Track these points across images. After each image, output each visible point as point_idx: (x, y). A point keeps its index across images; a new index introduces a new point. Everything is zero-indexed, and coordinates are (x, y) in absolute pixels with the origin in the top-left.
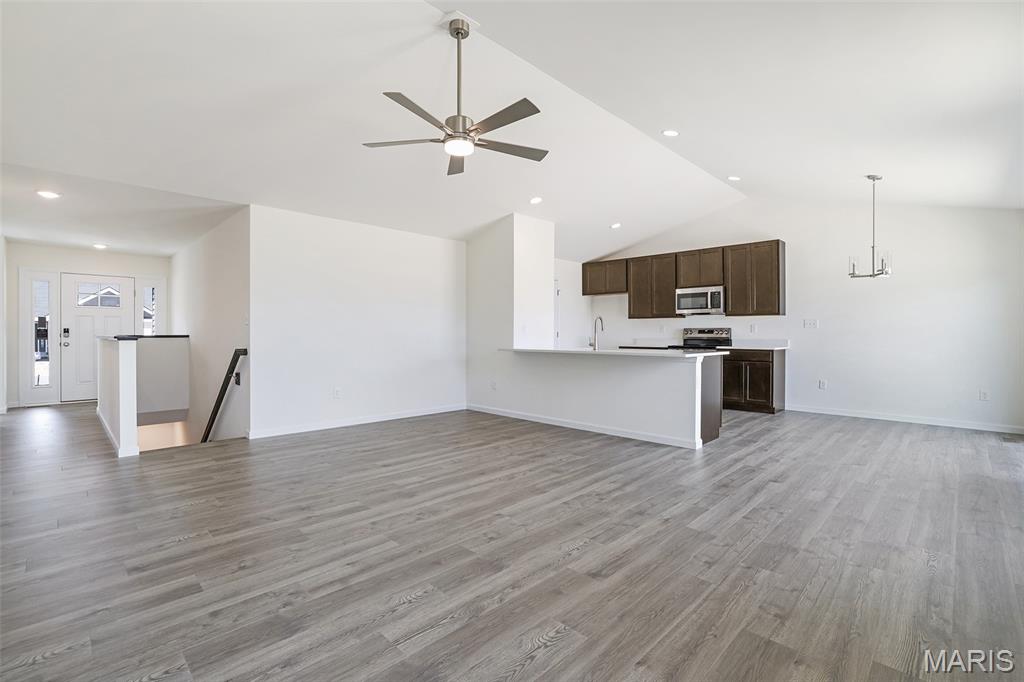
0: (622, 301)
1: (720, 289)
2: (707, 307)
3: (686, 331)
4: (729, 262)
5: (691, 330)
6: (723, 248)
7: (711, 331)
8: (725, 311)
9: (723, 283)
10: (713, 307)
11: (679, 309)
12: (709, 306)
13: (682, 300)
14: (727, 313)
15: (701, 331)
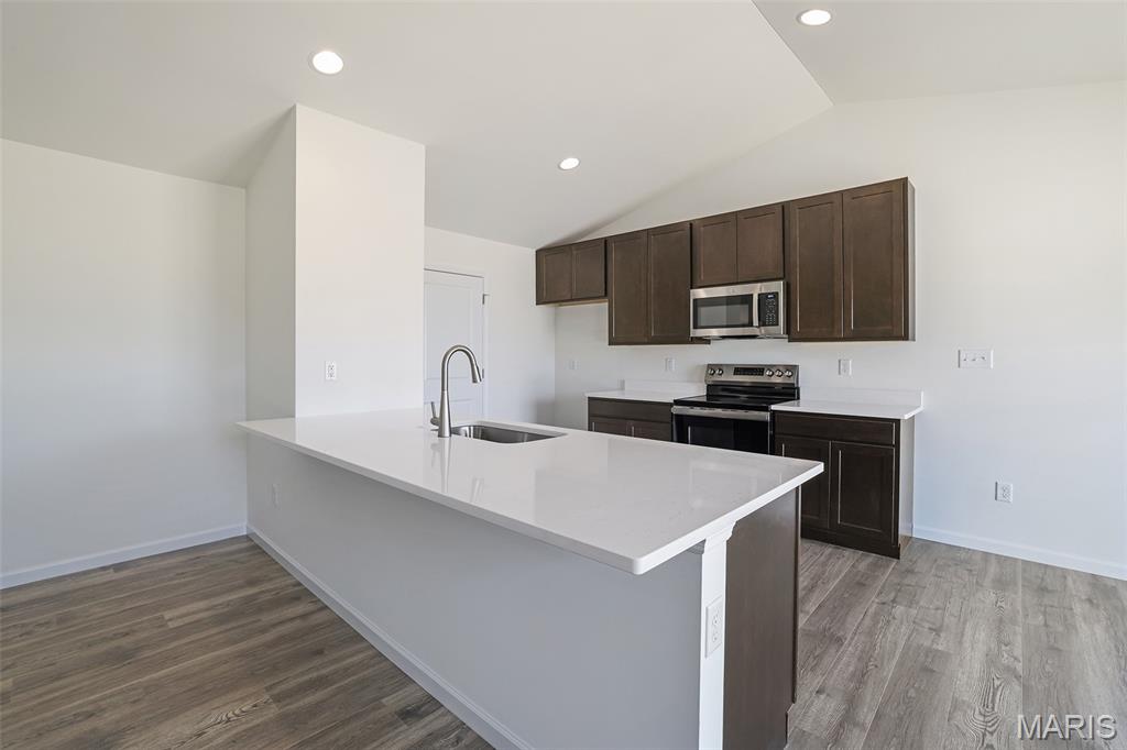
0: (595, 315)
1: (778, 287)
2: (750, 324)
3: (713, 368)
4: (796, 232)
5: (720, 368)
6: (784, 206)
7: (758, 370)
8: (788, 331)
9: (784, 275)
10: (762, 323)
11: (695, 327)
12: (756, 322)
13: (703, 311)
14: (792, 335)
15: (739, 370)
